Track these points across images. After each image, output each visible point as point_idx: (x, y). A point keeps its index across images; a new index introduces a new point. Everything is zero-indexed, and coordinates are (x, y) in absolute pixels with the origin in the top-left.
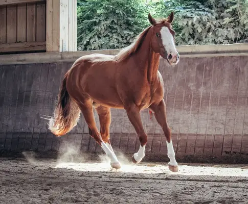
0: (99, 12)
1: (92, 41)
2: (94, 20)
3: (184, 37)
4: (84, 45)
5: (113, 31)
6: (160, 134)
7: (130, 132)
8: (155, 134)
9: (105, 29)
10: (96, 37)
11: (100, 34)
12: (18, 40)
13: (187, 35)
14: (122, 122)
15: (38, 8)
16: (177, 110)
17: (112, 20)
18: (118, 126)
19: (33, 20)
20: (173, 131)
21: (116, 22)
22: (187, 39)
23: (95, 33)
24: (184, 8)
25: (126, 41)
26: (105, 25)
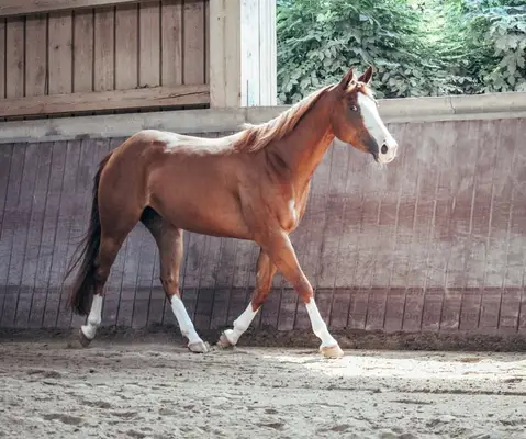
0: (321, 18)
1: (305, 83)
2: (310, 37)
3: (506, 74)
4: (287, 94)
5: (352, 62)
6: (477, 289)
7: (410, 285)
8: (466, 289)
9: (332, 56)
10: (314, 74)
11: (321, 68)
12: (142, 84)
13: (512, 70)
14: (389, 262)
15: (187, 11)
16: (516, 235)
17: (350, 35)
18: (380, 272)
19: (176, 38)
20: (509, 281)
21: (358, 40)
22: (511, 80)
23: (309, 66)
24: (509, 12)
25: (380, 83)
26: (333, 50)
